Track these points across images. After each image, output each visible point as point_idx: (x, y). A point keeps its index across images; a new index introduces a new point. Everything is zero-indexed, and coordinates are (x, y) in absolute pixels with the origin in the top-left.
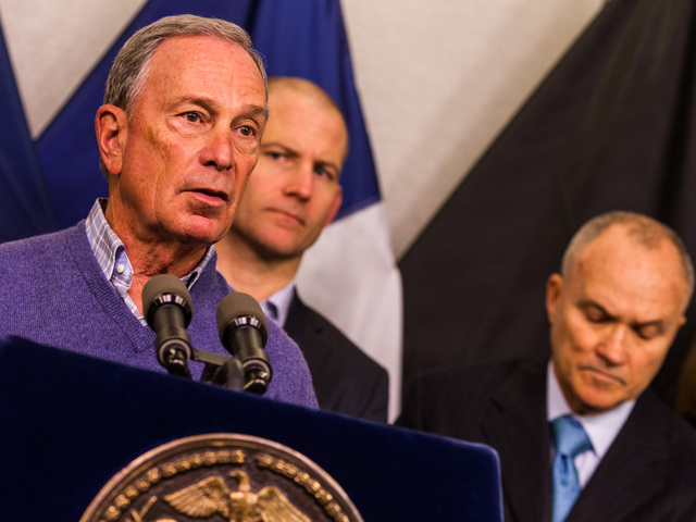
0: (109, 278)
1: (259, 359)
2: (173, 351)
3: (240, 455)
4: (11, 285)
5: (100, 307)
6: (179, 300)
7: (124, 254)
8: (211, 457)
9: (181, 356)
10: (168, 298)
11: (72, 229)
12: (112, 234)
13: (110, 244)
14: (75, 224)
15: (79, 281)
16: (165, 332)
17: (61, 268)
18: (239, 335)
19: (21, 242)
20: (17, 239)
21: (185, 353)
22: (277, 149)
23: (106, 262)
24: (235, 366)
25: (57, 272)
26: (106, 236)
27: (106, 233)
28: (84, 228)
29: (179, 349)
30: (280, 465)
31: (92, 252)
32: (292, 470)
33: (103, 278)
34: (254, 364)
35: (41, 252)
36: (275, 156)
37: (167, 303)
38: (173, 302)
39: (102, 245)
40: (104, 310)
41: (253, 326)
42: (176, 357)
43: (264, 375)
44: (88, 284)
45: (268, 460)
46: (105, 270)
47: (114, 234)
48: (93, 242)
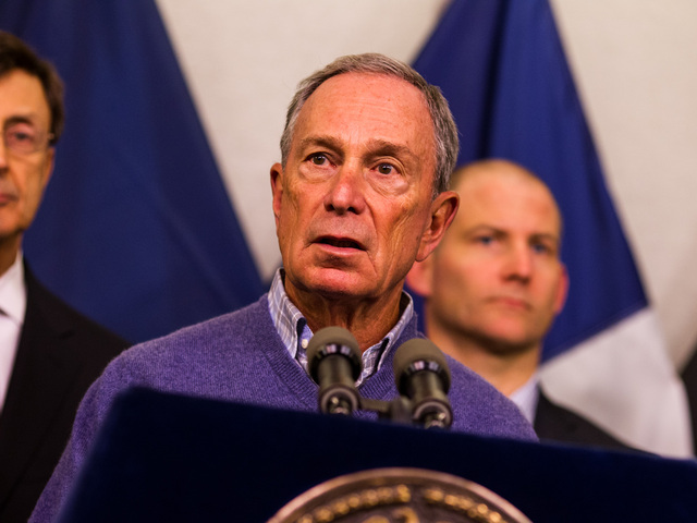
0: (293, 356)
1: (436, 400)
2: (335, 401)
3: (404, 493)
4: (188, 374)
5: (286, 390)
6: (345, 350)
7: (307, 328)
8: (372, 497)
9: (344, 403)
10: (333, 349)
11: (255, 305)
12: (291, 307)
13: (290, 317)
14: (258, 299)
15: (261, 362)
16: (327, 383)
17: (242, 350)
18: (416, 381)
19: (199, 325)
20: (195, 323)
21: (349, 402)
22: (484, 233)
23: (290, 338)
24: (401, 405)
25: (238, 355)
26: (286, 311)
27: (285, 307)
28: (267, 303)
29: (342, 398)
30: (452, 500)
31: (275, 330)
32: (466, 503)
33: (287, 356)
34: (429, 407)
35: (220, 335)
36: (485, 240)
37: (332, 354)
38: (338, 352)
39: (283, 320)
40: (292, 392)
41: (432, 371)
42: (339, 405)
43: (442, 416)
44: (272, 365)
45: (436, 495)
46: (289, 348)
47: (293, 307)
48: (275, 317)
